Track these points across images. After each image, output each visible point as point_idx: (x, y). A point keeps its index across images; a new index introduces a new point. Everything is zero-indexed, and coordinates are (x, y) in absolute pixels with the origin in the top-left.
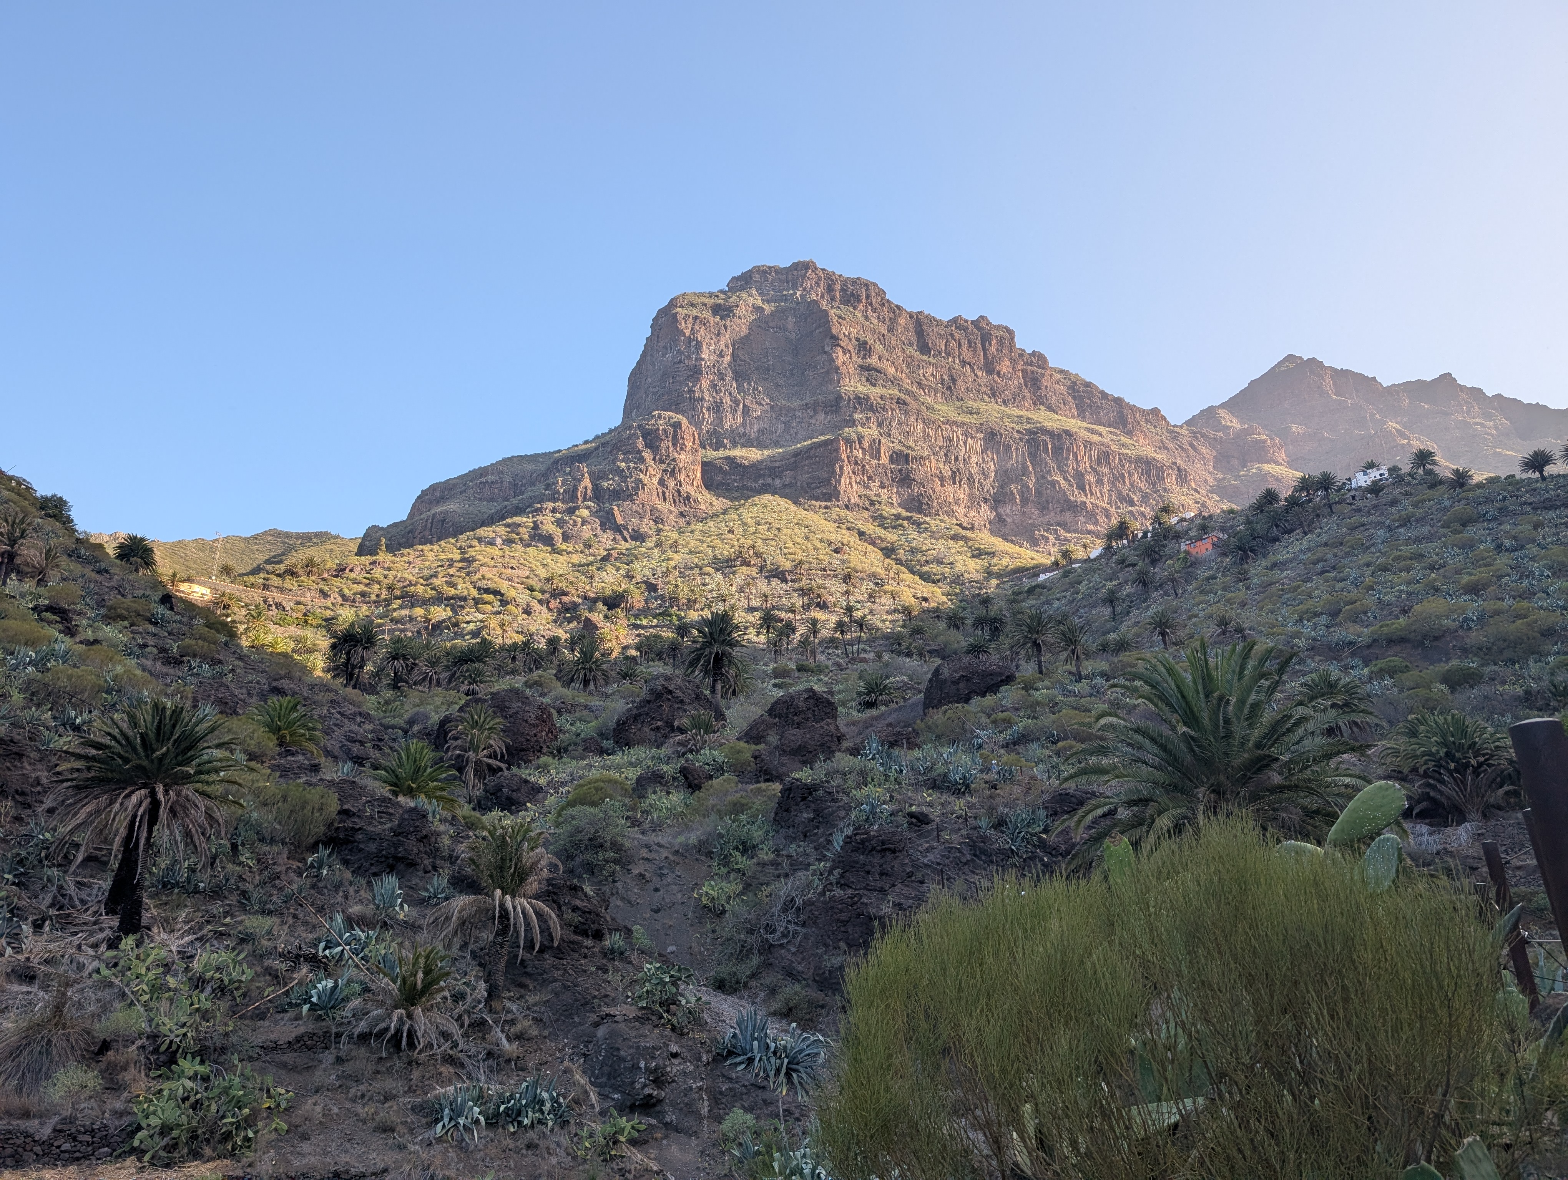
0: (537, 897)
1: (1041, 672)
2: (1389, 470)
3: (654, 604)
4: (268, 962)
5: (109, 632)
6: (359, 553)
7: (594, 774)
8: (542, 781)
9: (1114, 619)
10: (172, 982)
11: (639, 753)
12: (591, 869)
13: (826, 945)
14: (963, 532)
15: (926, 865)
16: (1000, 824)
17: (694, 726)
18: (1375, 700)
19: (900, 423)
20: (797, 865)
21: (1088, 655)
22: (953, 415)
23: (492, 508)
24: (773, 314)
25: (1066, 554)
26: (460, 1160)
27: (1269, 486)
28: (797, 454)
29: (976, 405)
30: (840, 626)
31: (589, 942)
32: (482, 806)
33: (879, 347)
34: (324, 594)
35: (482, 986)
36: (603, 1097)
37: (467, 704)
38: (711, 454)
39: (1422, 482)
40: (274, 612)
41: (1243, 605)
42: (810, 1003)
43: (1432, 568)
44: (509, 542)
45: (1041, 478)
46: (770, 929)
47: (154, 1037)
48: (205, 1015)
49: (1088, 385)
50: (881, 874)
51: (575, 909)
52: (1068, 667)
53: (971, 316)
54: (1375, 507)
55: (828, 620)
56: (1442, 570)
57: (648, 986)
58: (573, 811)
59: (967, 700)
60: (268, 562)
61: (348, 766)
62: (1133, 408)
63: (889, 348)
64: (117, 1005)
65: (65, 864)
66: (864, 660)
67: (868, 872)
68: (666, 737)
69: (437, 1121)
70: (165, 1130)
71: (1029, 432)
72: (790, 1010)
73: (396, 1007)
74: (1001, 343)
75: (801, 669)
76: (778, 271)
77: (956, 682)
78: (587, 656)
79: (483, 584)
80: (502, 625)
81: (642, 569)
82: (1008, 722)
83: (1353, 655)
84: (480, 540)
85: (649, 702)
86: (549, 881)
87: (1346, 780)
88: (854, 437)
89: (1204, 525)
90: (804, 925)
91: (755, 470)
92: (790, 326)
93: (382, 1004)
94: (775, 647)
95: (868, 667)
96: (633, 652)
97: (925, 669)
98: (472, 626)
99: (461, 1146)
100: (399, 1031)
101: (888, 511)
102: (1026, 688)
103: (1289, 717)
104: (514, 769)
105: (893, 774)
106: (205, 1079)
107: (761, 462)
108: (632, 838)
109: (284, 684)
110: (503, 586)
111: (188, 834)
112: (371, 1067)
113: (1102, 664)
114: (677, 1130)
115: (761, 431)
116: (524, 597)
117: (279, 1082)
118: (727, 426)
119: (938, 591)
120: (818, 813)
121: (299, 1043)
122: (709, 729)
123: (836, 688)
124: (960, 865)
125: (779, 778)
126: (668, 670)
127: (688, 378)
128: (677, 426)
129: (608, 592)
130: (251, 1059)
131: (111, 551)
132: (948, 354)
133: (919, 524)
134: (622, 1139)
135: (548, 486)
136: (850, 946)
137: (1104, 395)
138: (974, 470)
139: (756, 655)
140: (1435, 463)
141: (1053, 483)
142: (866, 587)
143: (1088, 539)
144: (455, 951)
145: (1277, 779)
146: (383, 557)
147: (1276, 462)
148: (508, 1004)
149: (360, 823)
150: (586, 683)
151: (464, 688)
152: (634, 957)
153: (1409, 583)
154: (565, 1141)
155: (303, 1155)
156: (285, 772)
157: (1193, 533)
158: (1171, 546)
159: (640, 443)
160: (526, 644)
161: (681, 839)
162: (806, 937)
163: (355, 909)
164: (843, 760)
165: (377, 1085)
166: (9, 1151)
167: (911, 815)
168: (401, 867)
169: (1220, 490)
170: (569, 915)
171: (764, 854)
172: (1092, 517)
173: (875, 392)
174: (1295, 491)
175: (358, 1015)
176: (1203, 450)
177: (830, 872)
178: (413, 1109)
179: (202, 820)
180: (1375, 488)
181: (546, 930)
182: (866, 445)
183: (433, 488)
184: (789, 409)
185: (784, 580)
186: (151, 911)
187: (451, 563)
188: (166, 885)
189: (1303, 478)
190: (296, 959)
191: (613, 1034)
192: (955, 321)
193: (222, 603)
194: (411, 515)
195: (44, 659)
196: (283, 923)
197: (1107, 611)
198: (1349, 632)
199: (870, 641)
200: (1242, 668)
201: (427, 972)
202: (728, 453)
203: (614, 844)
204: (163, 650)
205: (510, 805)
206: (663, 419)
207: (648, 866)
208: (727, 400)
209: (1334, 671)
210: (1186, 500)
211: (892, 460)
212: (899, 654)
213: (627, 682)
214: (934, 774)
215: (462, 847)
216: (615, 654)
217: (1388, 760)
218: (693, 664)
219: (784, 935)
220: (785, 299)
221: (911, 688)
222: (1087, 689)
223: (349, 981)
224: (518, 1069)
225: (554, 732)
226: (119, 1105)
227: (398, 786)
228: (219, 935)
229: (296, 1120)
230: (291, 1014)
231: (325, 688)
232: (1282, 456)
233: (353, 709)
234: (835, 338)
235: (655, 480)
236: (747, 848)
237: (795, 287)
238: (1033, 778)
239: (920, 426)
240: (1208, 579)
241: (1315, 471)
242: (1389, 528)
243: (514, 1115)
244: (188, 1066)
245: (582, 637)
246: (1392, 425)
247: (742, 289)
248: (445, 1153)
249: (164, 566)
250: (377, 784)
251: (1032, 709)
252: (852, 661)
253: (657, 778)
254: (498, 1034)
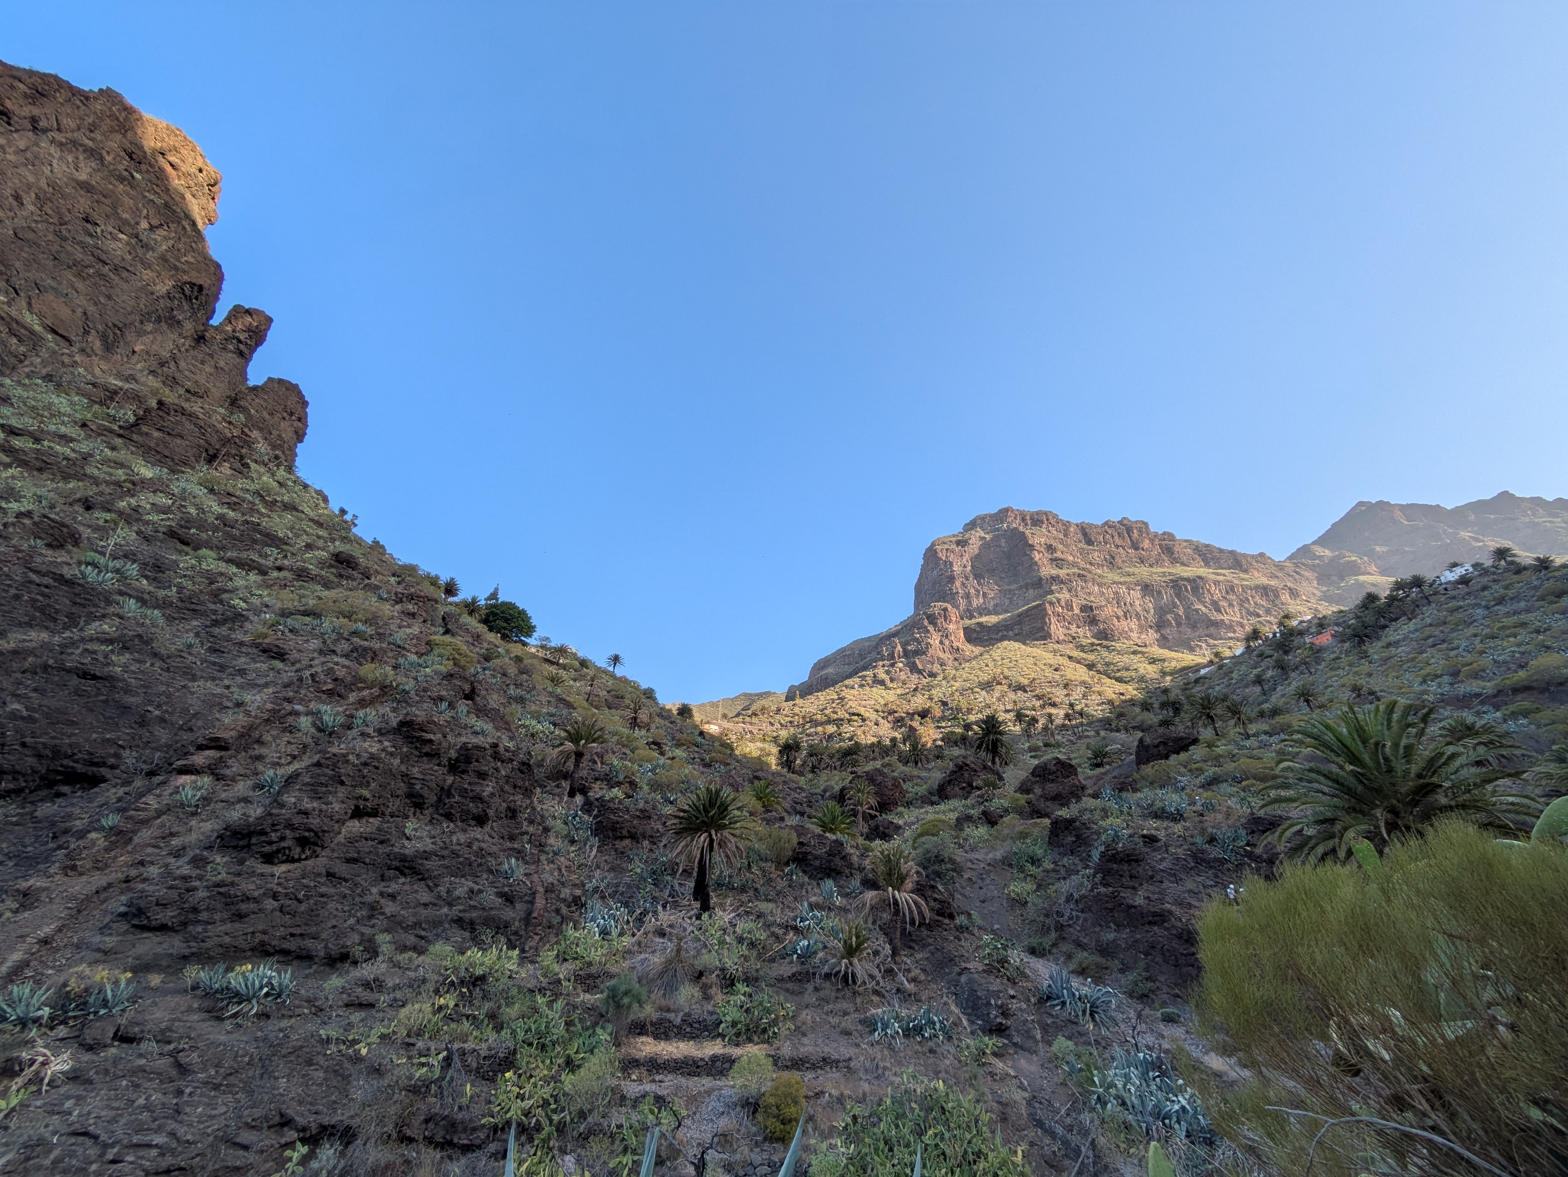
0: (912, 892)
1: (1217, 735)
2: (1473, 566)
3: (948, 713)
4: (772, 929)
5: (679, 752)
6: (786, 701)
7: (930, 817)
8: (901, 822)
9: (1265, 694)
10: (728, 939)
11: (954, 803)
12: (938, 874)
13: (1101, 926)
14: (1140, 649)
15: (1162, 871)
16: (1212, 840)
17: (986, 785)
18: (1514, 735)
19: (1082, 588)
20: (1071, 872)
21: (1250, 721)
22: (1117, 578)
23: (849, 669)
24: (992, 539)
25: (1217, 655)
26: (891, 1057)
27: (1369, 591)
28: (1020, 615)
29: (1131, 570)
30: (1067, 716)
31: (947, 921)
32: (869, 838)
33: (1060, 546)
34: (772, 724)
35: (888, 946)
36: (972, 1022)
37: (853, 779)
38: (968, 622)
39: (1506, 570)
40: (749, 736)
41: (1370, 675)
42: (1097, 965)
43: (1538, 632)
44: (862, 686)
45: (1188, 608)
46: (1060, 914)
47: (723, 970)
48: (746, 958)
49: (1207, 546)
50: (1131, 877)
51: (935, 900)
52: (1238, 730)
53: (1116, 518)
54: (1468, 594)
55: (1059, 714)
56: (1548, 633)
57: (987, 951)
58: (923, 839)
59: (1167, 757)
60: (743, 710)
61: (798, 817)
62: (1245, 556)
63: (1066, 546)
64: (704, 951)
65: (673, 874)
66: (1087, 737)
67: (1121, 876)
68: (969, 793)
69: (875, 1030)
70: (734, 1024)
71: (1172, 581)
72: (1084, 969)
73: (843, 958)
74: (1140, 531)
75: (1046, 745)
76: (991, 516)
77: (1157, 746)
78: (914, 747)
79: (851, 711)
80: (864, 733)
81: (937, 693)
82: (1201, 771)
83: (1482, 703)
84: (846, 687)
85: (955, 772)
86: (918, 883)
87: (1511, 799)
88: (1055, 600)
89: (1321, 624)
90: (1082, 911)
91: (996, 628)
92: (1003, 544)
93: (834, 956)
94: (1027, 734)
95: (1093, 741)
96: (940, 743)
97: (1131, 739)
98: (848, 735)
99: (890, 1047)
100: (846, 973)
101: (1084, 642)
102: (1209, 746)
103: (1442, 754)
104: (884, 816)
105: (1125, 809)
106: (750, 996)
107: (999, 623)
108: (960, 856)
109: (760, 774)
110: (862, 711)
111: (727, 856)
112: (833, 994)
113: (1263, 726)
114: (1022, 1048)
115: (996, 605)
116: (873, 716)
117: (787, 1001)
118: (975, 605)
119: (1130, 688)
120: (1078, 837)
121: (793, 978)
122: (995, 787)
123: (1072, 756)
124: (1188, 870)
125: (1047, 815)
126: (963, 752)
127: (948, 582)
128: (945, 610)
129: (920, 709)
130: (771, 986)
131: (675, 712)
132: (1106, 543)
133: (1108, 647)
134: (988, 1052)
135: (878, 653)
136: (1118, 926)
137: (1221, 551)
138: (1139, 609)
139: (1016, 738)
140: (1514, 555)
141: (1197, 610)
142: (1080, 690)
143: (1231, 643)
144: (870, 925)
145: (1443, 801)
146: (798, 701)
147: (1369, 574)
148: (905, 959)
149: (809, 849)
150: (916, 763)
151: (849, 770)
152: (975, 931)
153: (1519, 645)
154: (952, 1050)
155: (805, 1045)
156: (768, 822)
157: (1313, 630)
158: (1297, 641)
159: (926, 622)
160: (879, 742)
161: (991, 856)
162: (1085, 920)
163: (813, 899)
164: (1088, 802)
165: (838, 1006)
166: (662, 1030)
167: (1144, 836)
168: (833, 874)
169: (1327, 598)
170: (932, 904)
171: (1048, 865)
172: (1230, 628)
173: (1062, 573)
174: (1392, 590)
175: (824, 962)
176: (1306, 574)
177: (1094, 876)
178: (860, 1021)
179: (734, 849)
180: (1464, 581)
181: (920, 913)
182: (1063, 604)
183: (819, 662)
184: (1010, 590)
185: (1025, 691)
186: (714, 900)
187: (833, 701)
188: (719, 885)
189: (1397, 582)
190: (787, 927)
191: (971, 981)
192: (1106, 523)
193: (725, 733)
194: (810, 678)
195: (654, 769)
196: (777, 907)
197: (1258, 689)
198: (1474, 686)
199: (1089, 724)
200: (1389, 721)
201: (858, 937)
202: (978, 620)
203: (950, 859)
204: (703, 760)
205: (885, 836)
206: (937, 607)
207: (973, 873)
208: (972, 591)
209: (1469, 717)
210: (1301, 608)
211: (1081, 610)
212: (1111, 730)
213: (939, 761)
214: (1155, 808)
215: (867, 862)
216: (929, 745)
217: (1544, 782)
218: (979, 747)
219: (1070, 918)
220: (998, 530)
221: (1125, 752)
222: (1256, 744)
223: (816, 942)
224: (917, 1001)
225: (903, 793)
226: (710, 1008)
227: (825, 827)
228: (747, 913)
229: (799, 1024)
230: (788, 960)
231: (779, 774)
232: (1373, 568)
233: (795, 785)
234: (1032, 546)
235: (937, 642)
236: (1034, 861)
237: (1002, 523)
238: (1229, 807)
239: (1096, 588)
240: (1334, 659)
241: (1406, 575)
242: (1487, 608)
243: (919, 1030)
244: (741, 987)
245: (909, 737)
246: (1465, 534)
247: (971, 529)
248: (882, 1051)
249: (697, 717)
250: (814, 827)
251: (1217, 760)
252: (1080, 738)
253: (969, 818)
254: (901, 977)
